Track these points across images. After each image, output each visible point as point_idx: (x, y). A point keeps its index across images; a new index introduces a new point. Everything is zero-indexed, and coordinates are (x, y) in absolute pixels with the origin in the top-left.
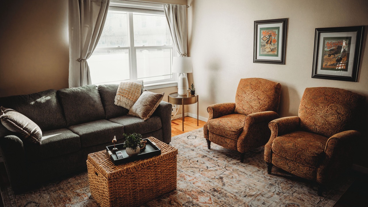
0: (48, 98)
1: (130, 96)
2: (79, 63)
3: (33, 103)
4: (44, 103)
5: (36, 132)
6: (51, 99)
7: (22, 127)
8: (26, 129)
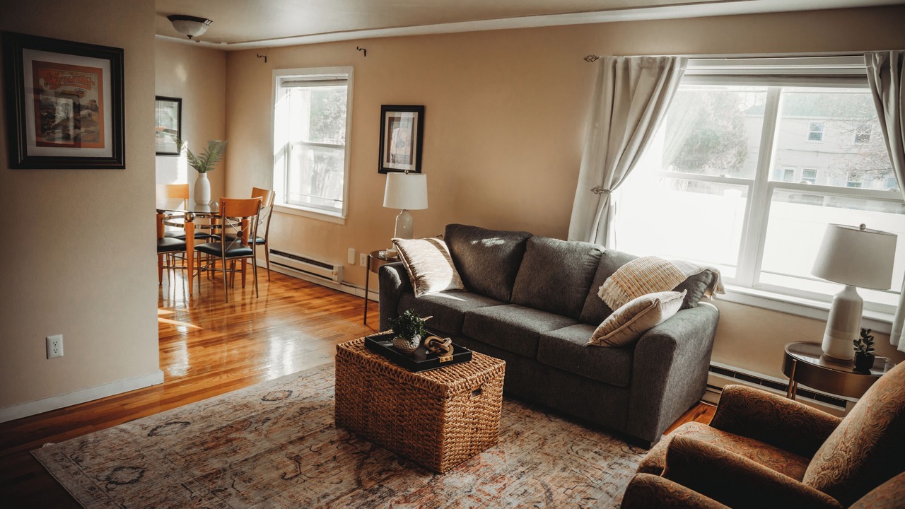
0: (501, 242)
1: (634, 291)
2: (597, 195)
3: (474, 242)
4: (487, 247)
5: (424, 278)
6: (503, 244)
7: (409, 262)
8: (412, 267)
